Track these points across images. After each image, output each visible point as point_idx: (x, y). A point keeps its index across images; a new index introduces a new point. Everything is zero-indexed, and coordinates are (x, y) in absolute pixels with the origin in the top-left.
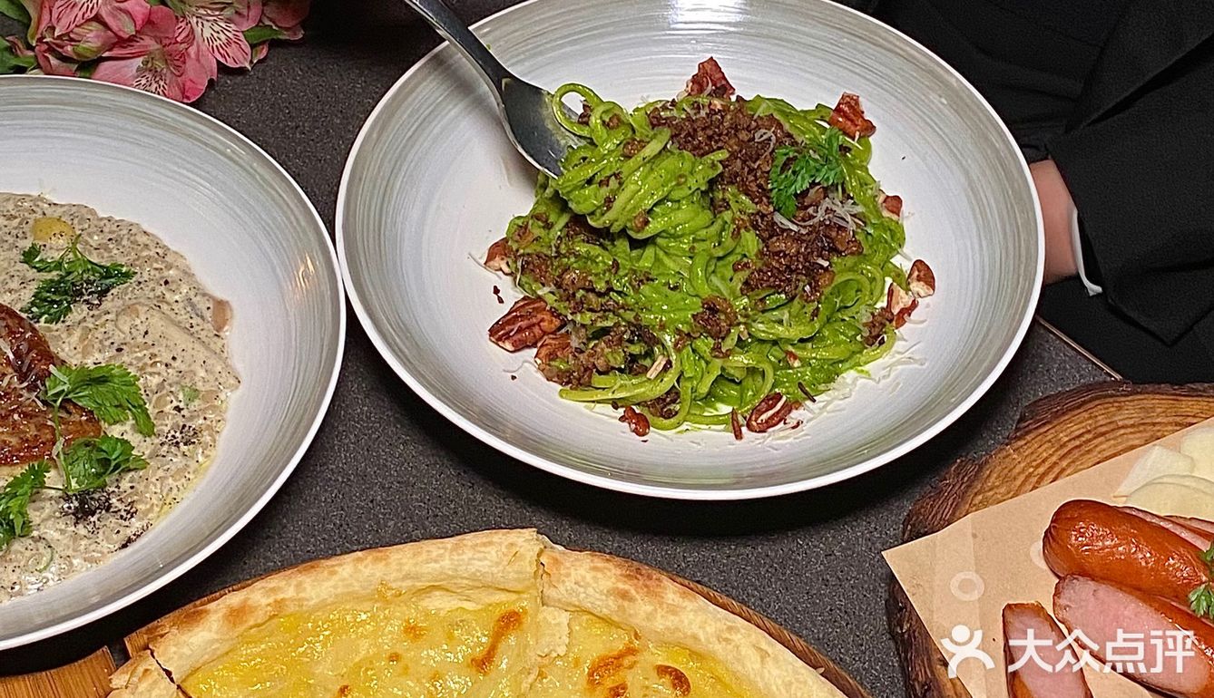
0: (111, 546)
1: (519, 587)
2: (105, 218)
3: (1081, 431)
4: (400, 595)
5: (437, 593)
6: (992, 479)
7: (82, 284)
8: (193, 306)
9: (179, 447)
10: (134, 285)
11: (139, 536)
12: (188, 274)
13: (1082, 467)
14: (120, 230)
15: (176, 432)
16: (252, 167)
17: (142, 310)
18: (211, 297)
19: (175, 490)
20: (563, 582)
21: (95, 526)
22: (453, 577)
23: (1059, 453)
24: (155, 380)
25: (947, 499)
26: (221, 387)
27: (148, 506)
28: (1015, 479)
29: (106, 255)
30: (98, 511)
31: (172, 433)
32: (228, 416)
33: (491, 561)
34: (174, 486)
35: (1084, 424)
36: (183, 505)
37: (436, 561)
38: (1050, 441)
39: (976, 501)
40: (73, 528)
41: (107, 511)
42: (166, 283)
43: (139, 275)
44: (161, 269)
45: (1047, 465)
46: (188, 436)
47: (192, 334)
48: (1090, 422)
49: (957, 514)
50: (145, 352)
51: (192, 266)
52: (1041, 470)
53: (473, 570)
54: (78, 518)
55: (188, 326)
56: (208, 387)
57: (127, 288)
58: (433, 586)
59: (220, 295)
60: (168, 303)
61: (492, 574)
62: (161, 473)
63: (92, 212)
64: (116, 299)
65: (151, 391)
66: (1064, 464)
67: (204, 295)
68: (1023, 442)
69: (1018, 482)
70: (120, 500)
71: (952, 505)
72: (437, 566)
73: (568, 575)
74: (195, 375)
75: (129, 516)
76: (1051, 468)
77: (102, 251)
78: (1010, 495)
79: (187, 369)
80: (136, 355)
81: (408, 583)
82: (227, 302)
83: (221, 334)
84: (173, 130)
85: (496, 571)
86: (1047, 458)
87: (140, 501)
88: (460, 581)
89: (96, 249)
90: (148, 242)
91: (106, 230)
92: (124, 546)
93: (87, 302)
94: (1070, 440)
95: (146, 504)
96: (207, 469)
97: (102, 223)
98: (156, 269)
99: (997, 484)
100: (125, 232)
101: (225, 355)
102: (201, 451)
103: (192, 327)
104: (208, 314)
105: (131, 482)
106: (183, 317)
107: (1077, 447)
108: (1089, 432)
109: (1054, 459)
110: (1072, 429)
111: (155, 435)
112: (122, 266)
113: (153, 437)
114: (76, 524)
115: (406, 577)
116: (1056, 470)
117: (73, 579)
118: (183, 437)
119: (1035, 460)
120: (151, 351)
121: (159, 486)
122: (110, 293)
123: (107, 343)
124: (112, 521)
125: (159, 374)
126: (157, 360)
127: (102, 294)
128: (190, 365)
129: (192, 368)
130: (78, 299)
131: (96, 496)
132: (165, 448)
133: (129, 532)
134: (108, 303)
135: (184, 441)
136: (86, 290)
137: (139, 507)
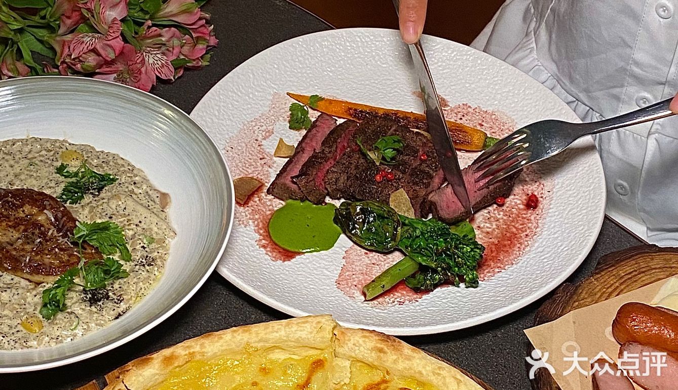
0: (110, 318)
1: (323, 346)
2: (101, 151)
3: (632, 270)
4: (257, 350)
5: (277, 351)
6: (583, 294)
7: (89, 184)
8: (149, 196)
9: (145, 267)
10: (117, 185)
11: (124, 313)
12: (145, 180)
13: (632, 289)
14: (109, 157)
15: (143, 259)
16: (181, 123)
17: (123, 197)
18: (158, 191)
19: (143, 290)
20: (347, 344)
21: (101, 307)
22: (286, 341)
23: (619, 281)
24: (130, 233)
25: (558, 304)
26: (166, 237)
27: (129, 297)
28: (596, 294)
29: (101, 170)
30: (102, 299)
31: (141, 260)
32: (170, 251)
33: (307, 331)
34: (143, 287)
35: (632, 267)
36: (148, 297)
37: (277, 332)
38: (614, 275)
39: (575, 305)
40: (89, 308)
41: (107, 299)
42: (135, 183)
43: (119, 180)
44: (132, 177)
45: (613, 288)
46: (150, 262)
47: (149, 210)
48: (636, 266)
49: (565, 311)
50: (125, 219)
51: (147, 176)
52: (610, 290)
53: (297, 337)
54: (91, 303)
55: (147, 206)
56: (159, 237)
57: (113, 187)
58: (275, 346)
59: (163, 191)
60: (136, 194)
61: (308, 339)
62: (135, 280)
63: (93, 148)
64: (107, 192)
65: (129, 238)
66: (622, 287)
67: (155, 190)
68: (599, 276)
69: (597, 296)
70: (114, 294)
71: (561, 307)
72: (277, 335)
73: (349, 340)
74: (152, 230)
75: (119, 302)
76: (615, 289)
77: (99, 167)
78: (593, 302)
79: (148, 228)
80: (120, 220)
81: (262, 344)
82: (167, 194)
83: (165, 210)
84: (137, 104)
85: (310, 337)
86: (613, 284)
87: (126, 294)
88: (290, 343)
89: (95, 167)
90: (124, 163)
91: (101, 157)
92: (117, 318)
93: (92, 193)
94: (626, 275)
95: (128, 295)
96: (159, 279)
97: (98, 154)
98: (129, 177)
99: (586, 297)
100: (111, 158)
101: (167, 221)
102: (156, 269)
103: (149, 206)
104: (157, 200)
105: (119, 285)
106: (144, 202)
107: (629, 279)
108: (636, 271)
109: (617, 284)
110: (626, 269)
111: (131, 260)
112: (110, 175)
113: (130, 262)
114: (90, 306)
115: (260, 341)
116: (618, 290)
117: (89, 334)
118: (146, 262)
119: (606, 285)
120: (128, 218)
121: (135, 286)
122: (104, 189)
123: (104, 214)
124: (110, 304)
125: (132, 229)
126: (131, 222)
127: (100, 190)
128: (149, 226)
129: (150, 226)
130: (87, 192)
131: (101, 292)
132: (137, 267)
133: (120, 310)
134: (102, 195)
135: (148, 264)
136: (91, 187)
137: (124, 297)
